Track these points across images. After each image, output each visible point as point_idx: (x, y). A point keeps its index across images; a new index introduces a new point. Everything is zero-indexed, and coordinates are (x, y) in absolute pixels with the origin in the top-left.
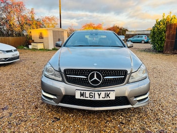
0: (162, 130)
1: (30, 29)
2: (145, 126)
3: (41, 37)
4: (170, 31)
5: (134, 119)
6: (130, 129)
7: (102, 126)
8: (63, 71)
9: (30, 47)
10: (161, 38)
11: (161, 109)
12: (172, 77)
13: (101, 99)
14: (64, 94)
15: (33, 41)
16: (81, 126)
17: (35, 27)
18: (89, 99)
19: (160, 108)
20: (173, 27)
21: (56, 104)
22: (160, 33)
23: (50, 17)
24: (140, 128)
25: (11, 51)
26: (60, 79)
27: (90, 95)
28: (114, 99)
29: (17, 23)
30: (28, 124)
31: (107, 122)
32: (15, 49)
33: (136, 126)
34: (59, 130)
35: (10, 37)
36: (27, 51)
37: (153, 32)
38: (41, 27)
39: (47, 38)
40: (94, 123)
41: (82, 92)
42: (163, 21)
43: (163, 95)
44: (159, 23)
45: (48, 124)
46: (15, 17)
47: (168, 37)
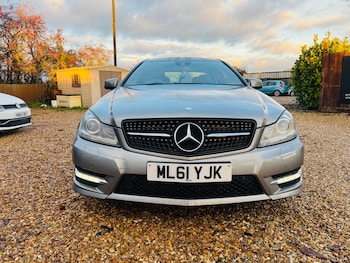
0: (335, 246)
1: (55, 68)
2: (298, 239)
3: (76, 84)
4: (329, 68)
5: (273, 226)
6: (267, 244)
7: (204, 241)
8: (119, 124)
9: (54, 103)
10: (313, 82)
11: (327, 207)
12: (341, 150)
13: (202, 180)
14: (122, 172)
15: (60, 93)
16: (160, 241)
17: (63, 65)
18: (176, 180)
19: (325, 204)
20: (336, 59)
21: (104, 196)
22: (311, 72)
23: (94, 47)
24: (288, 243)
25: (14, 106)
26: (115, 141)
27: (178, 173)
28: (230, 180)
29: (28, 58)
30: (44, 239)
31: (215, 233)
32: (23, 102)
33: (278, 238)
34: (112, 250)
35: (14, 85)
36: (47, 111)
37: (297, 71)
38: (75, 65)
39: (89, 85)
40: (187, 235)
41: (161, 166)
42: (315, 49)
43: (328, 181)
44: (307, 54)
45: (86, 239)
46: (25, 45)
47: (327, 80)
